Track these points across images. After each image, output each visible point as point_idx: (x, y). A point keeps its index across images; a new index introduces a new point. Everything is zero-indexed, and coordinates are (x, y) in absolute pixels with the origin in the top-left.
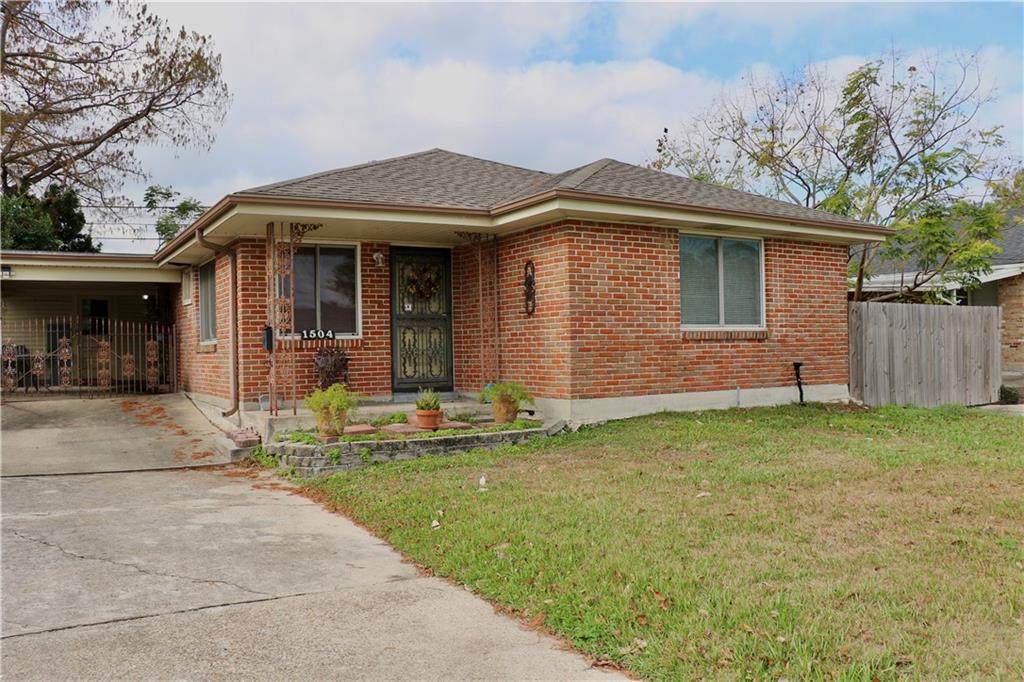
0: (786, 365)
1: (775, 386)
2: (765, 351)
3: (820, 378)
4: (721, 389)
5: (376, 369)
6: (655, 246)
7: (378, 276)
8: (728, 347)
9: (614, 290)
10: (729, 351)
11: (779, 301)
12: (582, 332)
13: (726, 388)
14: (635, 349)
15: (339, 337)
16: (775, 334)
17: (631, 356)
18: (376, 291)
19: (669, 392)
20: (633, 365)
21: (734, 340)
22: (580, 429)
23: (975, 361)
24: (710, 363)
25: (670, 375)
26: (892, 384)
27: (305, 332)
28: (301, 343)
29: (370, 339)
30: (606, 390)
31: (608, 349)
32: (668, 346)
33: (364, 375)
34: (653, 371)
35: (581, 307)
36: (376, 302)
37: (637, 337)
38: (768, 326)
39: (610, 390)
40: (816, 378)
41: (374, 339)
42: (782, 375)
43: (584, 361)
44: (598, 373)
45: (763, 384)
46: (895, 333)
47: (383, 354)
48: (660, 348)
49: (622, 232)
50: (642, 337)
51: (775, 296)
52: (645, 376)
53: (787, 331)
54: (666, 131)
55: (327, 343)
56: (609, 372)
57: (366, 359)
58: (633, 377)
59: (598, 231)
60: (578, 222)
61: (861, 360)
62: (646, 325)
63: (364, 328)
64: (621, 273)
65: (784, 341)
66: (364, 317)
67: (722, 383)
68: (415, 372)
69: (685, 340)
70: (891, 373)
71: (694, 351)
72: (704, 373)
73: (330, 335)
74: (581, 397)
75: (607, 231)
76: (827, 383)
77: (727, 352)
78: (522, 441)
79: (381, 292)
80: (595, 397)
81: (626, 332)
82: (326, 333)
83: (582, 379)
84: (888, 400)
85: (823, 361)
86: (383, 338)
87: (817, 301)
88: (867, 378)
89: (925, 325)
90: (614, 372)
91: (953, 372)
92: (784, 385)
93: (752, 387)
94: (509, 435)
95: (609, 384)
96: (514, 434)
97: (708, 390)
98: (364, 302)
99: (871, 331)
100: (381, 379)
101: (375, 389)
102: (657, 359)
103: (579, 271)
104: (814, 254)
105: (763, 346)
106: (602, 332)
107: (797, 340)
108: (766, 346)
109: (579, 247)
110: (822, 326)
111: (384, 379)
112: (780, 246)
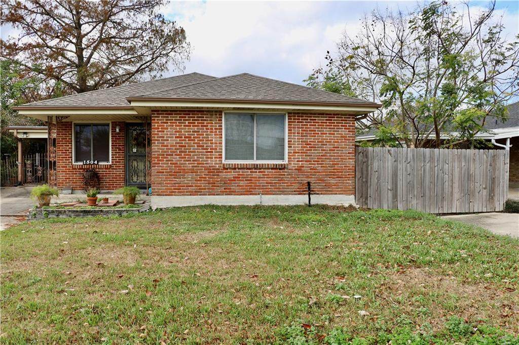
0: (301, 183)
1: (292, 194)
2: (285, 175)
3: (329, 191)
4: (251, 194)
5: (117, 178)
6: (205, 120)
7: (119, 136)
8: (257, 172)
9: (178, 143)
10: (257, 174)
11: (298, 147)
12: (159, 164)
13: (256, 194)
14: (192, 172)
15: (100, 163)
16: (293, 165)
17: (189, 176)
18: (118, 143)
19: (214, 195)
20: (190, 181)
21: (260, 169)
22: (156, 210)
23: (479, 184)
24: (243, 181)
25: (215, 186)
26: (395, 196)
27: (85, 161)
28: (82, 166)
29: (114, 164)
30: (173, 192)
31: (174, 172)
32: (212, 171)
33: (111, 180)
34: (203, 184)
35: (159, 152)
36: (117, 148)
37: (193, 167)
38: (289, 161)
39: (175, 192)
40: (326, 191)
41: (116, 164)
42: (298, 188)
43: (160, 178)
44: (168, 184)
45: (283, 193)
46: (400, 166)
47: (120, 171)
48: (208, 172)
49: (184, 114)
50: (196, 167)
51: (293, 144)
52: (199, 186)
53: (302, 164)
54: (328, 52)
55: (94, 166)
56: (174, 184)
57: (112, 174)
58: (190, 186)
59: (169, 114)
60: (158, 111)
61: (367, 182)
62: (199, 161)
63: (112, 160)
64: (183, 134)
65: (301, 170)
66: (112, 155)
67: (252, 191)
68: (137, 180)
69: (224, 168)
70: (395, 190)
71: (232, 174)
72: (237, 186)
73: (96, 162)
74: (157, 195)
75: (175, 114)
76: (336, 194)
77: (256, 175)
78: (125, 214)
79: (120, 143)
80: (166, 195)
81: (186, 164)
82: (94, 162)
83: (159, 186)
84: (391, 205)
85: (333, 181)
86: (120, 164)
87: (328, 147)
88: (371, 192)
89: (430, 161)
90: (177, 183)
91: (456, 190)
92: (299, 194)
93: (274, 194)
94: (117, 211)
95: (174, 189)
96: (119, 210)
97: (241, 194)
98: (112, 148)
99: (376, 165)
100: (119, 182)
101: (117, 187)
102: (205, 178)
103: (158, 134)
104: (326, 120)
105: (284, 172)
106: (171, 164)
107: (311, 169)
108: (286, 172)
109: (158, 123)
110: (332, 161)
111: (121, 182)
112: (299, 116)
